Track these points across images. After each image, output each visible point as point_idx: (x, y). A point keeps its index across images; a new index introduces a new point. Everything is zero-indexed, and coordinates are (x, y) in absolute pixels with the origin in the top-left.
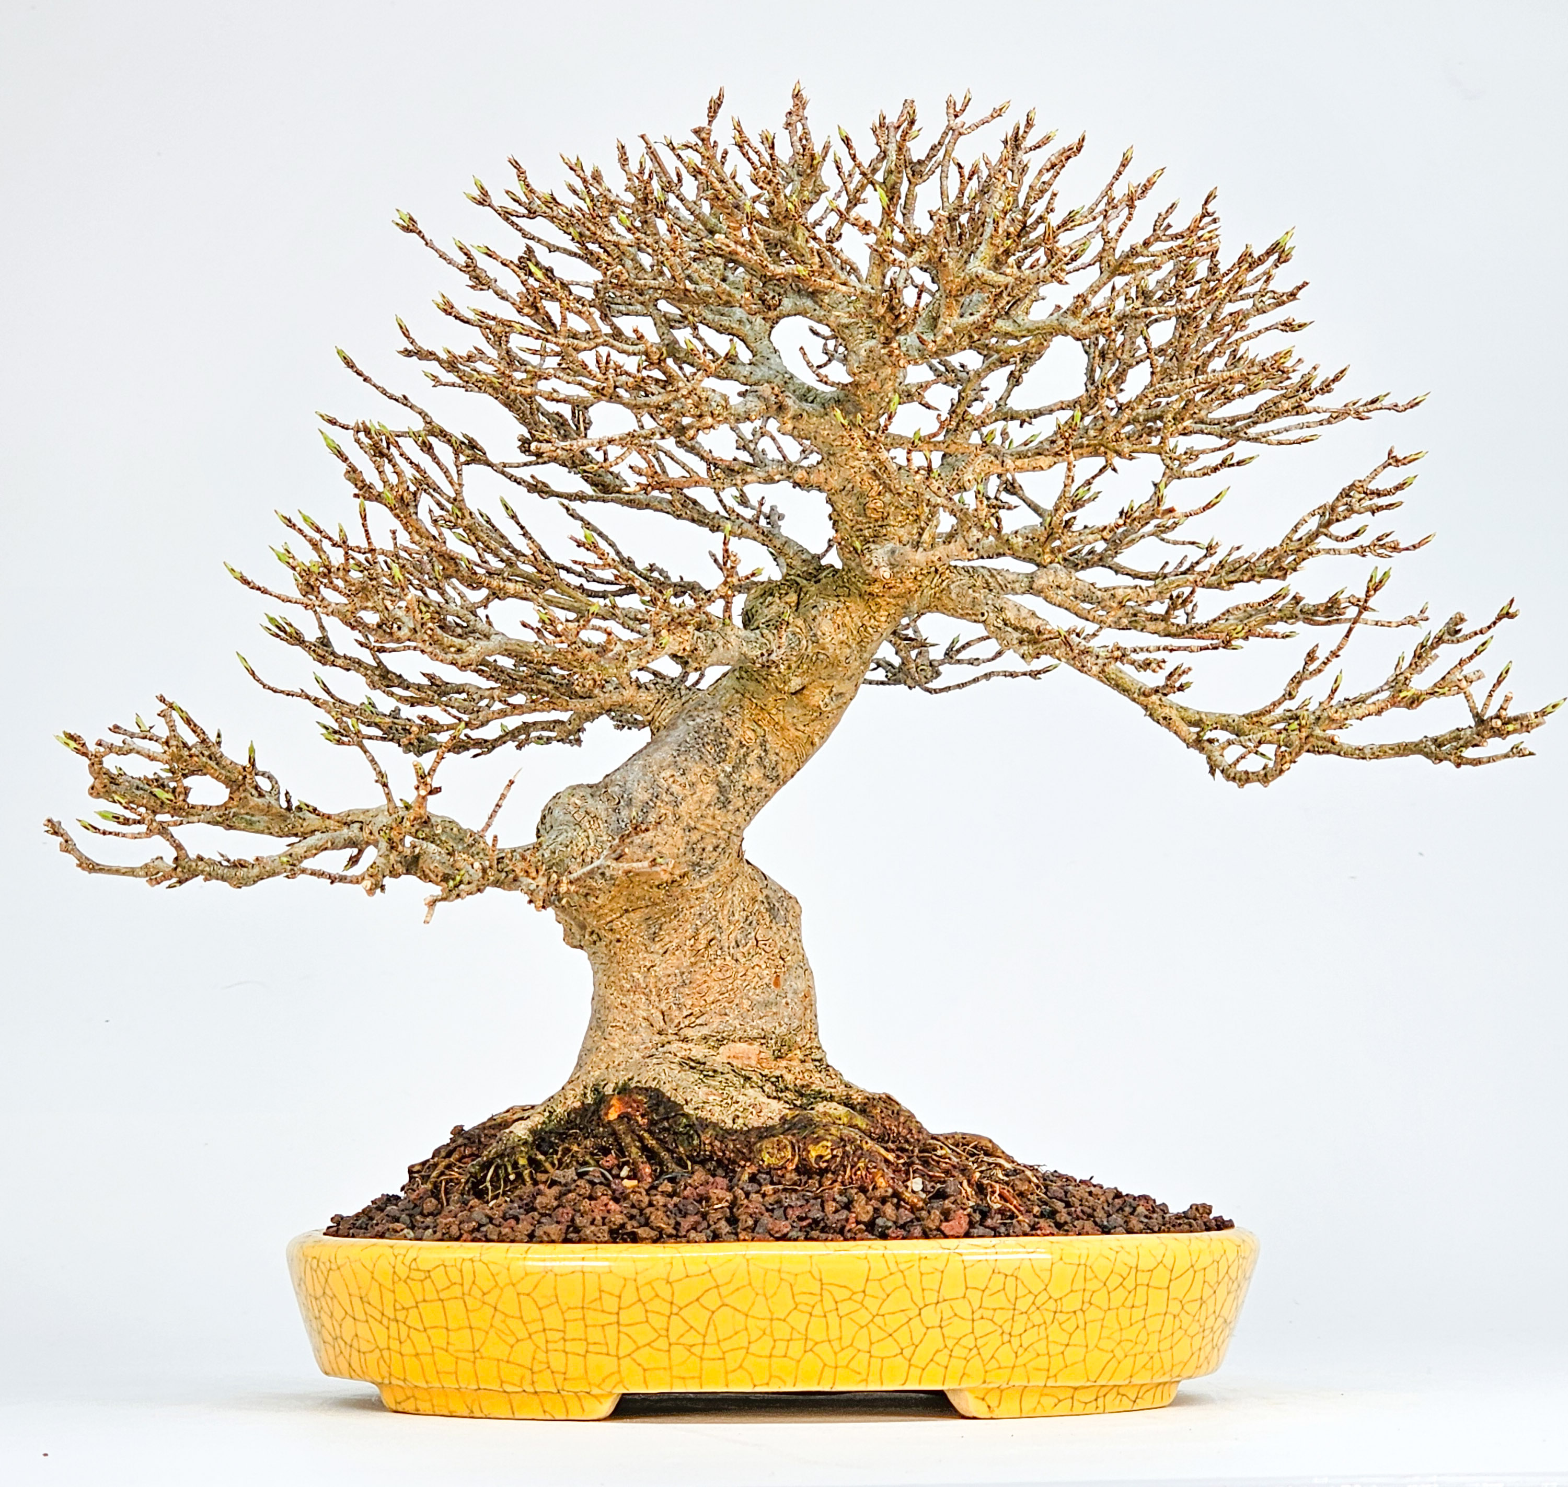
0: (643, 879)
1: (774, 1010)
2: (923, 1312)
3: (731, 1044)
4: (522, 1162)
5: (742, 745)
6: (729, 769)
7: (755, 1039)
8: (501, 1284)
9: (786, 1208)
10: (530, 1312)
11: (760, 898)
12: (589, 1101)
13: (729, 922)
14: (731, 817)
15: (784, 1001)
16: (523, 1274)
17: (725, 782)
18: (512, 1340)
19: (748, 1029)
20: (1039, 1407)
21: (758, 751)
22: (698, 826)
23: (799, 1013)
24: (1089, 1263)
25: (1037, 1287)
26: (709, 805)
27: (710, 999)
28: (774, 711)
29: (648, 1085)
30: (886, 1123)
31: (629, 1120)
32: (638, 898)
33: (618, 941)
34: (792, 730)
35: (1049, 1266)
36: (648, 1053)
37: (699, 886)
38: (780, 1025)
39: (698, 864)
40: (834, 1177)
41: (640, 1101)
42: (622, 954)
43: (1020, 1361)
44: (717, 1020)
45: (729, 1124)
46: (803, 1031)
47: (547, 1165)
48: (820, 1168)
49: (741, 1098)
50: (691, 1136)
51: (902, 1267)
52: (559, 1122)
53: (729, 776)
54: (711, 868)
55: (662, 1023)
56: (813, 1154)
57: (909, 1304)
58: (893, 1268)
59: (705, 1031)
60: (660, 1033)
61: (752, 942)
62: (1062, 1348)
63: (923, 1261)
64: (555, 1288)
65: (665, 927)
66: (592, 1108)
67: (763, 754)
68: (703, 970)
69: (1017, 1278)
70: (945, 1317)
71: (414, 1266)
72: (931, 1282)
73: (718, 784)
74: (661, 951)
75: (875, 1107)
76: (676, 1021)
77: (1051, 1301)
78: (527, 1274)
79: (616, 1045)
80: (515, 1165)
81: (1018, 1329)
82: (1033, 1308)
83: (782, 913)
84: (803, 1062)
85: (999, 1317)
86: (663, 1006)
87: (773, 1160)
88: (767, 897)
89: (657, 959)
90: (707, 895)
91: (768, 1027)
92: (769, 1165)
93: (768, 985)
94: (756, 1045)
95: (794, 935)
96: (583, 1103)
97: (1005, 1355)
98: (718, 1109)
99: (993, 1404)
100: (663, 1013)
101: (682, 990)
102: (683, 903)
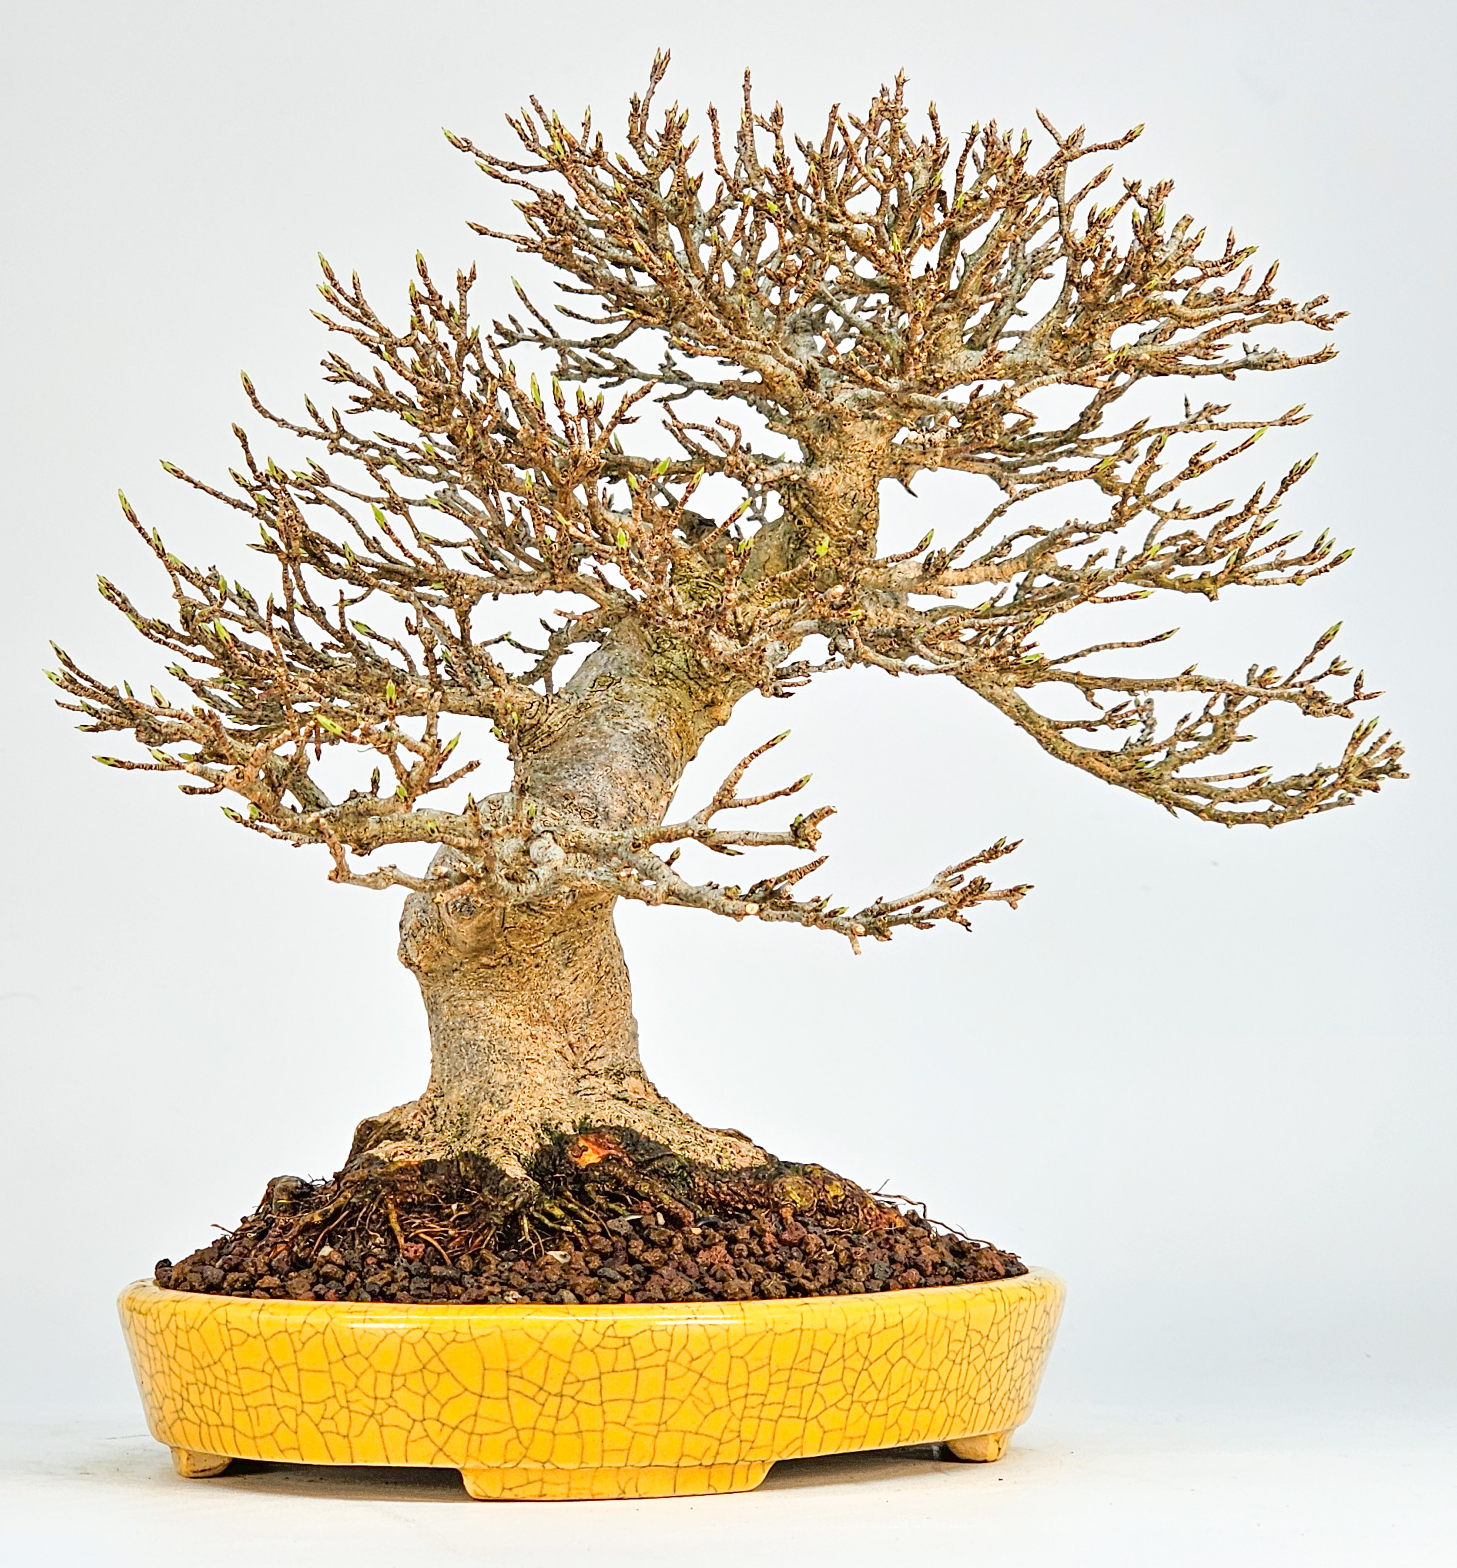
8: (715, 1349)
10: (739, 1376)
16: (743, 1334)
18: (707, 1409)
29: (615, 1124)
64: (771, 1349)
71: (610, 1332)
78: (746, 1335)
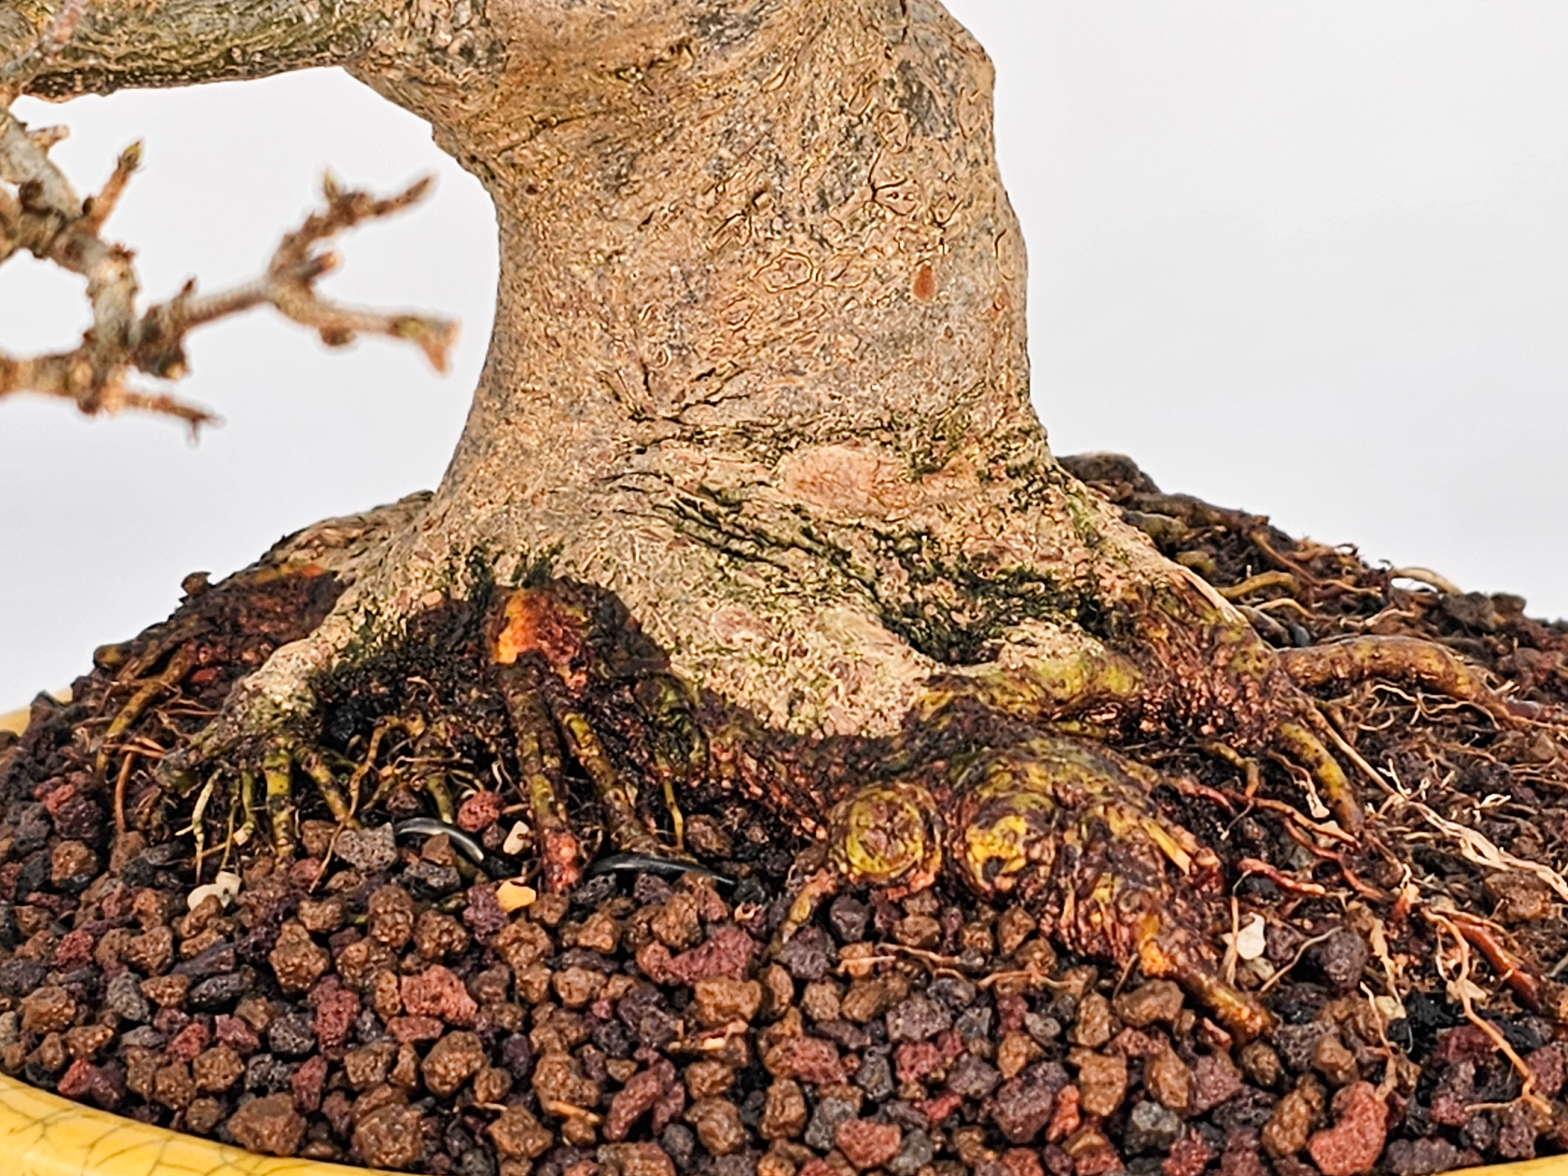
0: (577, 58)
1: (917, 354)
3: (807, 448)
4: (277, 784)
7: (865, 433)
9: (896, 1044)
11: (887, 72)
12: (460, 593)
13: (804, 145)
15: (941, 330)
19: (851, 407)
23: (981, 349)
27: (756, 336)
29: (590, 580)
30: (1182, 669)
31: (543, 675)
32: (569, 97)
33: (532, 190)
36: (606, 467)
37: (725, 67)
38: (932, 389)
39: (716, 19)
40: (1030, 923)
41: (572, 623)
42: (541, 222)
44: (776, 384)
45: (779, 719)
46: (989, 393)
47: (333, 798)
48: (998, 892)
49: (813, 640)
50: (688, 738)
52: (388, 643)
54: (751, 25)
55: (642, 393)
56: (979, 854)
59: (745, 413)
60: (637, 416)
61: (862, 192)
65: (642, 163)
66: (465, 617)
68: (737, 269)
74: (636, 219)
75: (1155, 619)
76: (676, 390)
79: (532, 443)
80: (260, 785)
83: (941, 102)
84: (986, 478)
86: (643, 350)
87: (874, 866)
88: (904, 67)
89: (628, 235)
90: (745, 86)
91: (900, 401)
92: (864, 875)
93: (903, 296)
94: (870, 447)
95: (974, 150)
96: (447, 595)
98: (753, 669)
100: (644, 366)
101: (687, 313)
102: (682, 108)
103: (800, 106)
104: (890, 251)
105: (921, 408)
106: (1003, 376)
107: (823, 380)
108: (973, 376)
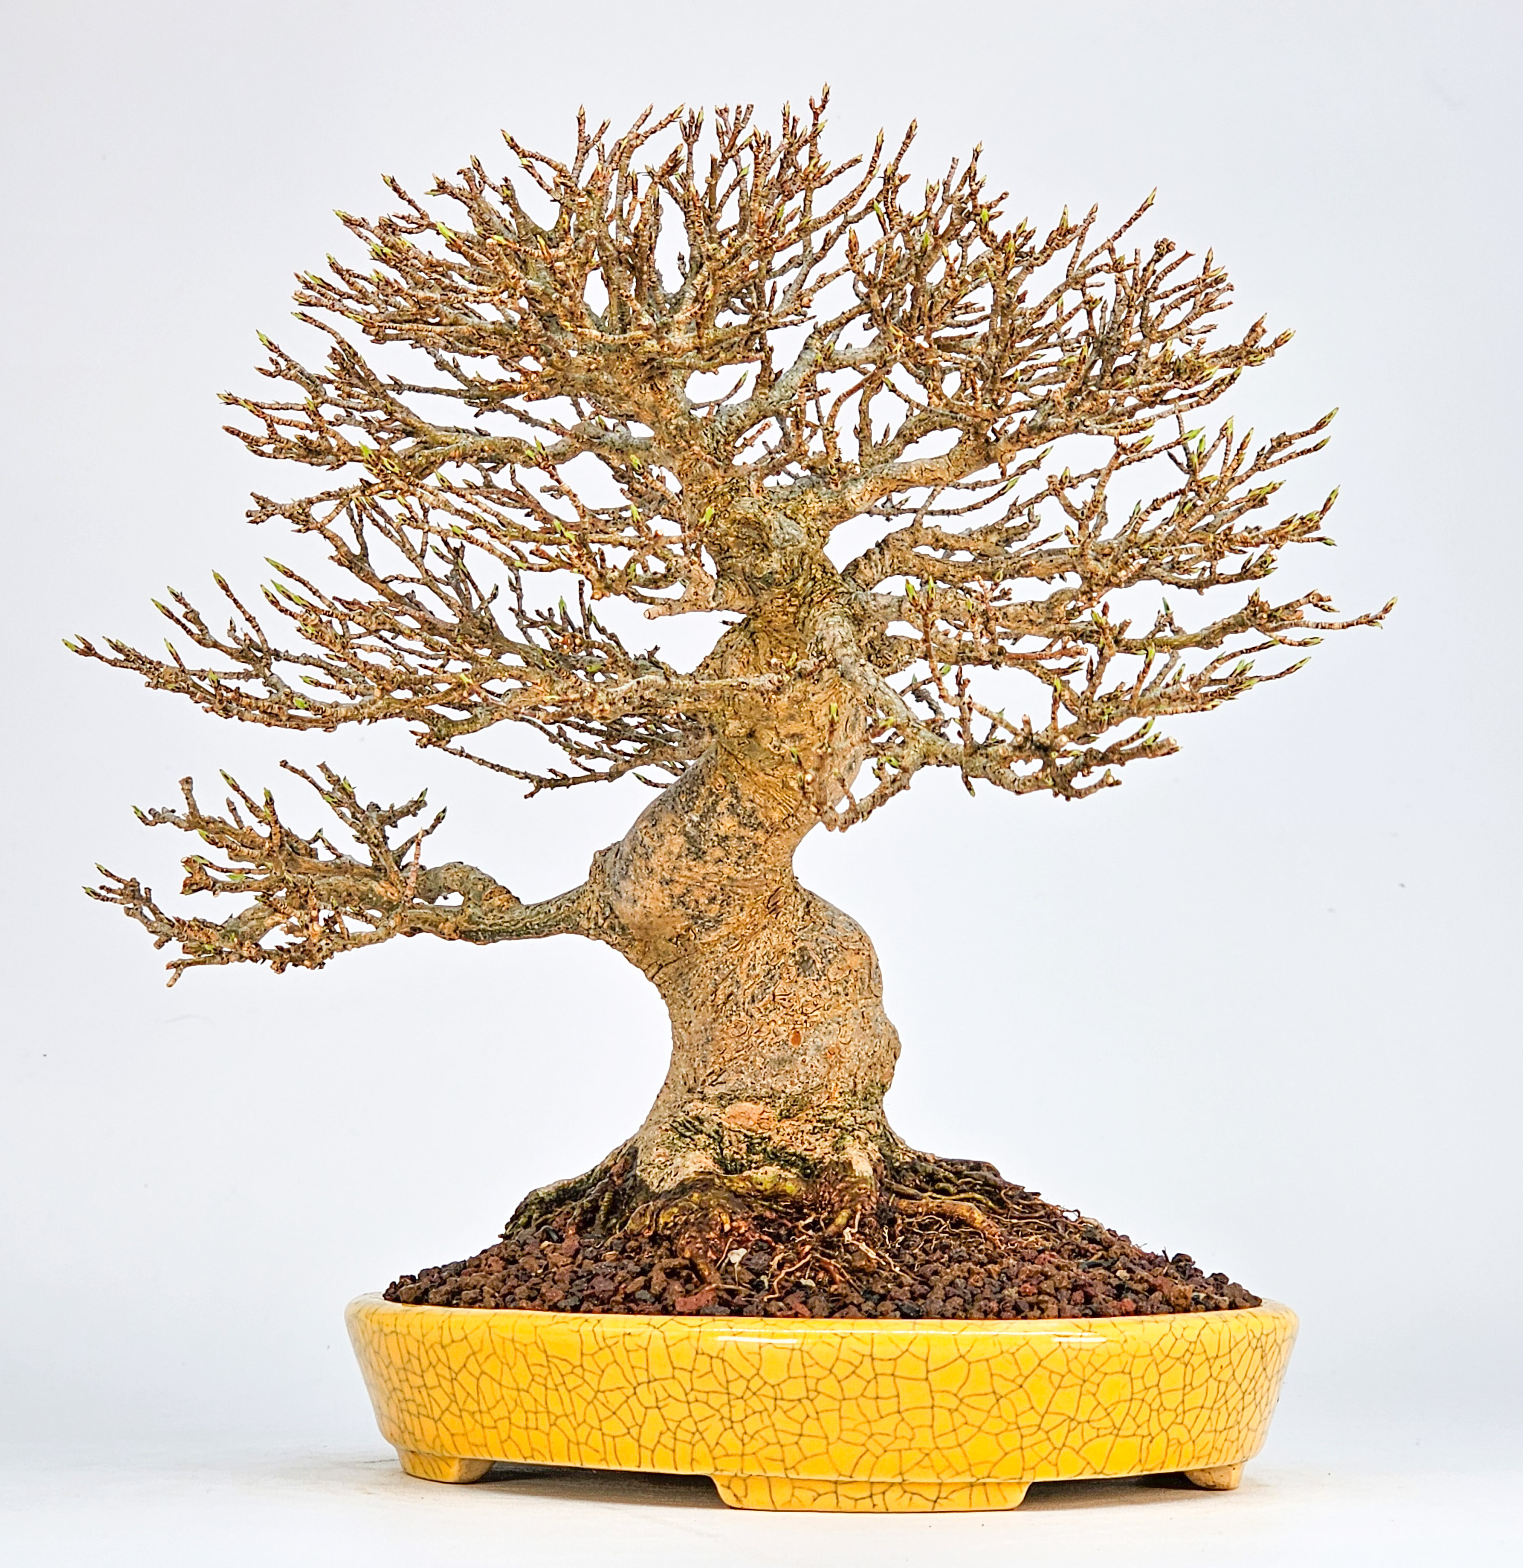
0: (657, 934)
1: (787, 1068)
2: (638, 1390)
3: (739, 1104)
5: (711, 793)
6: (696, 819)
7: (761, 1099)
11: (792, 950)
13: (748, 976)
14: (711, 868)
15: (801, 1059)
17: (693, 832)
19: (758, 1087)
20: (794, 1500)
21: (728, 798)
22: (676, 877)
23: (821, 1071)
24: (805, 1348)
25: (749, 1372)
26: (679, 856)
27: (727, 1056)
28: (740, 756)
32: (664, 953)
34: (761, 774)
35: (757, 1350)
36: (675, 1111)
37: (708, 939)
38: (792, 1083)
39: (699, 917)
43: (749, 1449)
44: (733, 1078)
45: (654, 1188)
46: (823, 1090)
49: (677, 1160)
51: (610, 1342)
53: (696, 826)
54: (717, 921)
55: (692, 1081)
57: (623, 1383)
58: (602, 1345)
59: (722, 1089)
60: (689, 1091)
61: (769, 997)
62: (795, 1438)
63: (627, 1337)
65: (691, 982)
67: (735, 801)
68: (721, 1027)
69: (723, 1360)
70: (660, 1398)
72: (638, 1359)
73: (686, 834)
74: (693, 1007)
76: (701, 1079)
77: (767, 1387)
81: (738, 1415)
82: (749, 1394)
83: (817, 965)
84: (807, 1122)
85: (716, 1401)
88: (802, 949)
89: (692, 1014)
90: (720, 948)
91: (778, 1086)
93: (785, 1043)
94: (762, 1104)
95: (837, 988)
97: (730, 1441)
98: (655, 1171)
99: (740, 1493)
100: (695, 1070)
101: (707, 1046)
103: (748, 960)
104: (780, 1022)
105: (787, 1091)
106: (834, 1084)
107: (750, 1076)
108: (818, 1081)
